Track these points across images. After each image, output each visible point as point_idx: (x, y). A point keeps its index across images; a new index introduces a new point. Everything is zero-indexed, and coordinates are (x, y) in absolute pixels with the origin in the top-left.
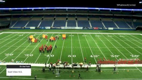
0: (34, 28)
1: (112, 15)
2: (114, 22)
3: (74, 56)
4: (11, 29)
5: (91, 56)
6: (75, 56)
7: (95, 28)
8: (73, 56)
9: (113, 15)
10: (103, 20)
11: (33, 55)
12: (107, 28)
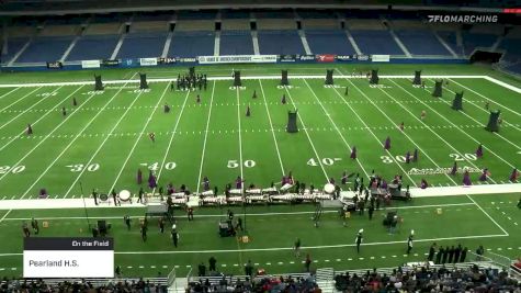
0: (96, 64)
1: (386, 7)
2: (392, 32)
3: (250, 164)
4: (8, 71)
5: (312, 160)
6: (253, 164)
7: (322, 58)
8: (246, 164)
9: (390, 7)
10: (352, 28)
11: (97, 166)
12: (366, 58)
